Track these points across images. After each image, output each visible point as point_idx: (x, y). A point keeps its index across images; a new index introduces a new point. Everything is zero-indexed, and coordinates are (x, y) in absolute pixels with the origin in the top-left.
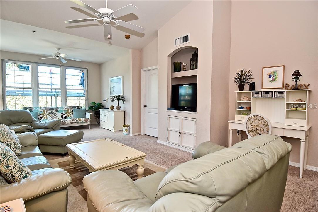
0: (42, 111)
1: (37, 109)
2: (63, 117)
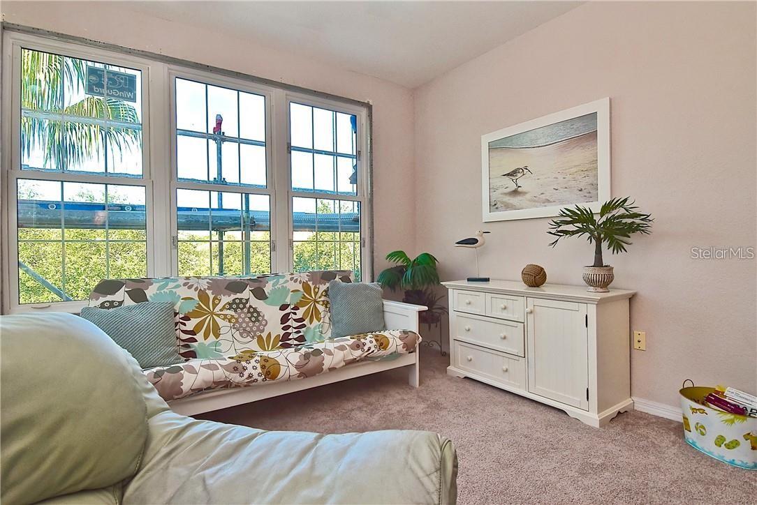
0: (195, 295)
1: (171, 285)
2: (289, 327)
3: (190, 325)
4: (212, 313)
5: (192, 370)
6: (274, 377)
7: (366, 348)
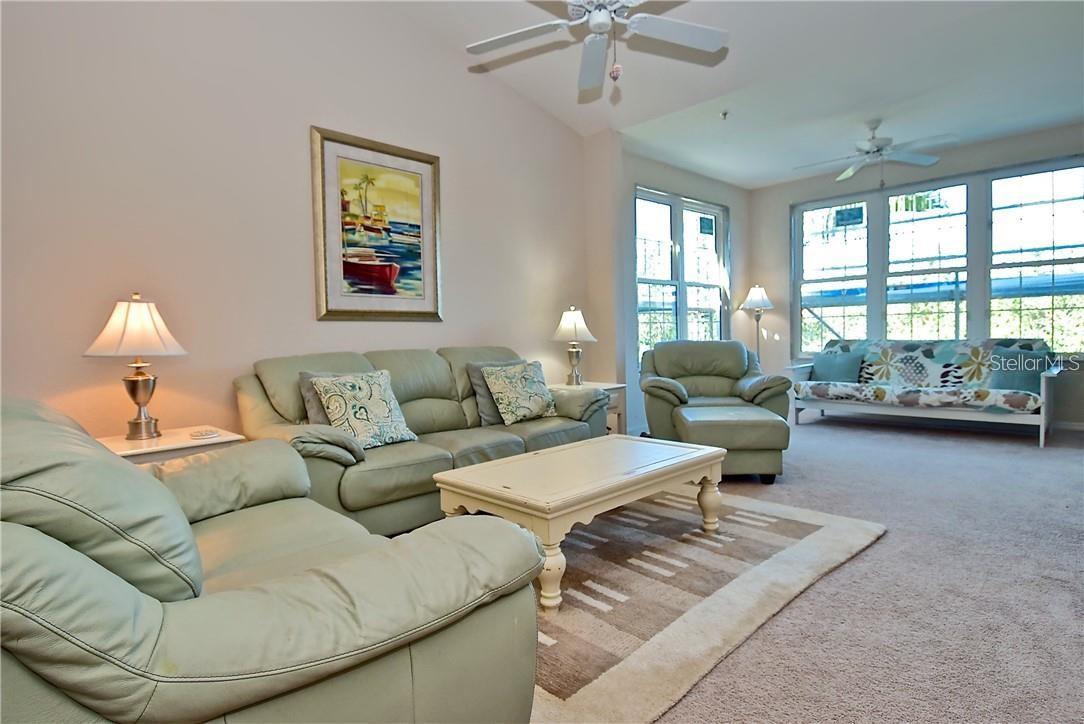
0: (880, 352)
1: (866, 344)
2: (947, 381)
3: (871, 370)
4: (888, 364)
5: (835, 386)
6: (881, 400)
7: (962, 396)
